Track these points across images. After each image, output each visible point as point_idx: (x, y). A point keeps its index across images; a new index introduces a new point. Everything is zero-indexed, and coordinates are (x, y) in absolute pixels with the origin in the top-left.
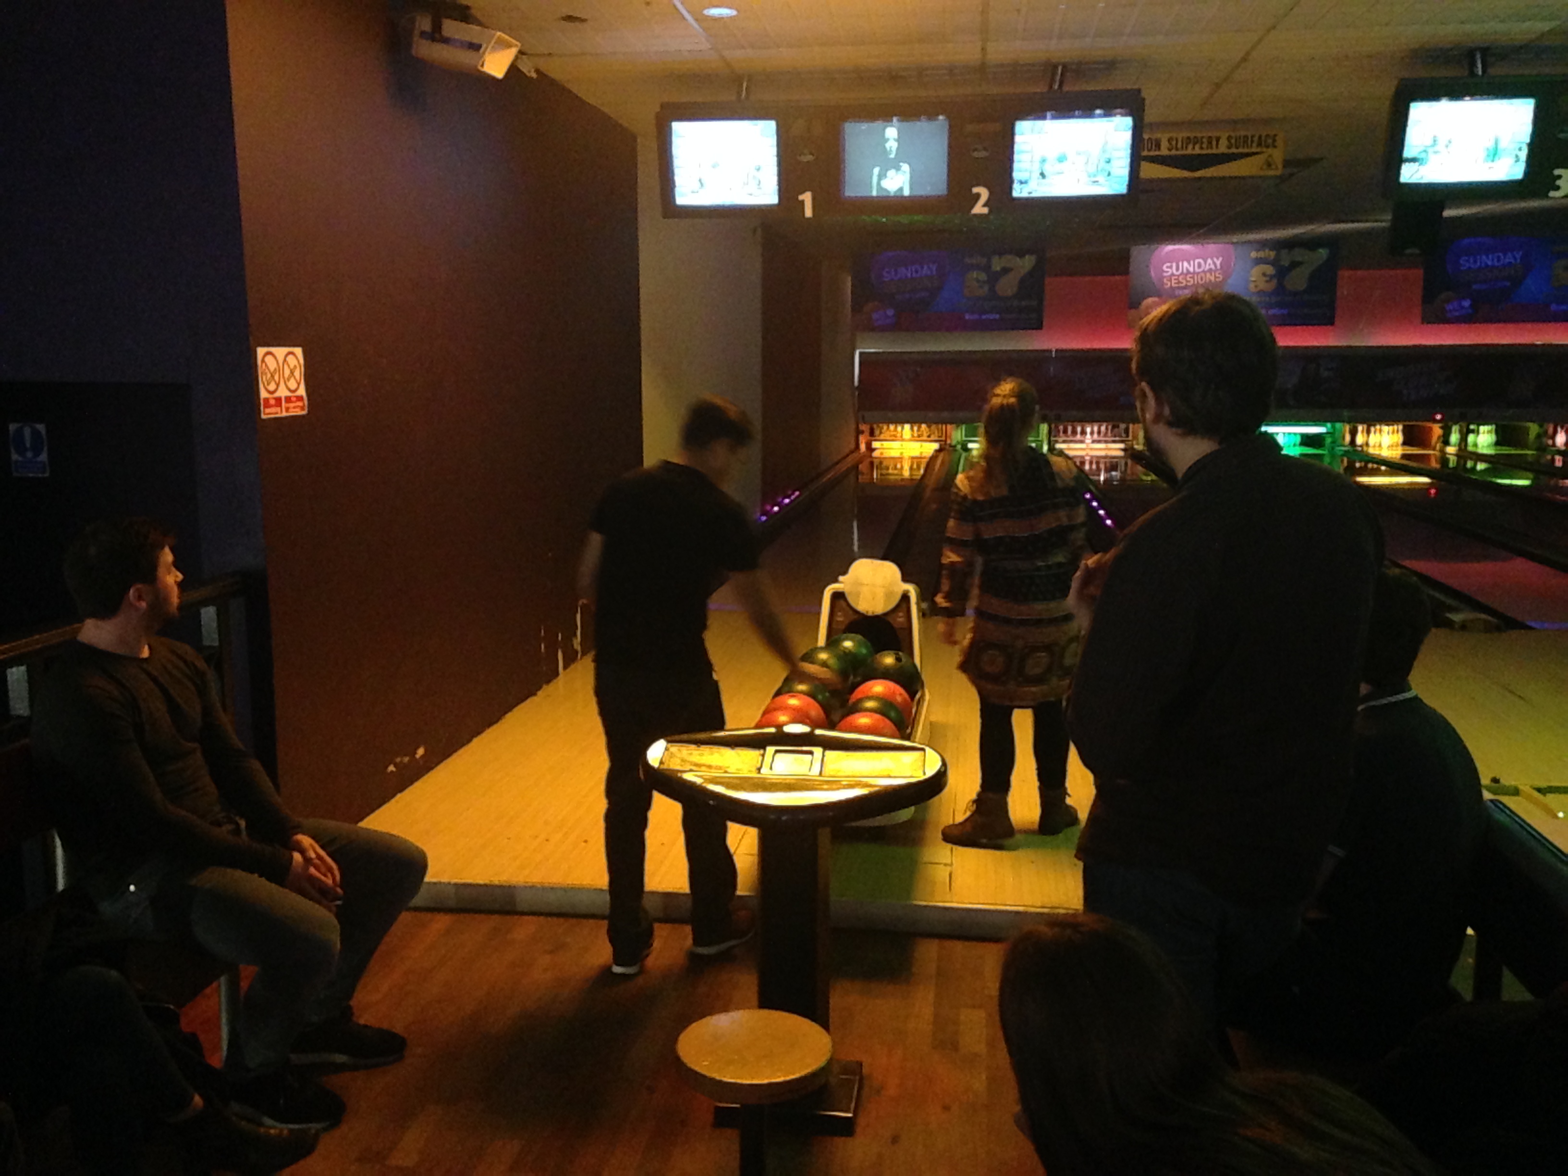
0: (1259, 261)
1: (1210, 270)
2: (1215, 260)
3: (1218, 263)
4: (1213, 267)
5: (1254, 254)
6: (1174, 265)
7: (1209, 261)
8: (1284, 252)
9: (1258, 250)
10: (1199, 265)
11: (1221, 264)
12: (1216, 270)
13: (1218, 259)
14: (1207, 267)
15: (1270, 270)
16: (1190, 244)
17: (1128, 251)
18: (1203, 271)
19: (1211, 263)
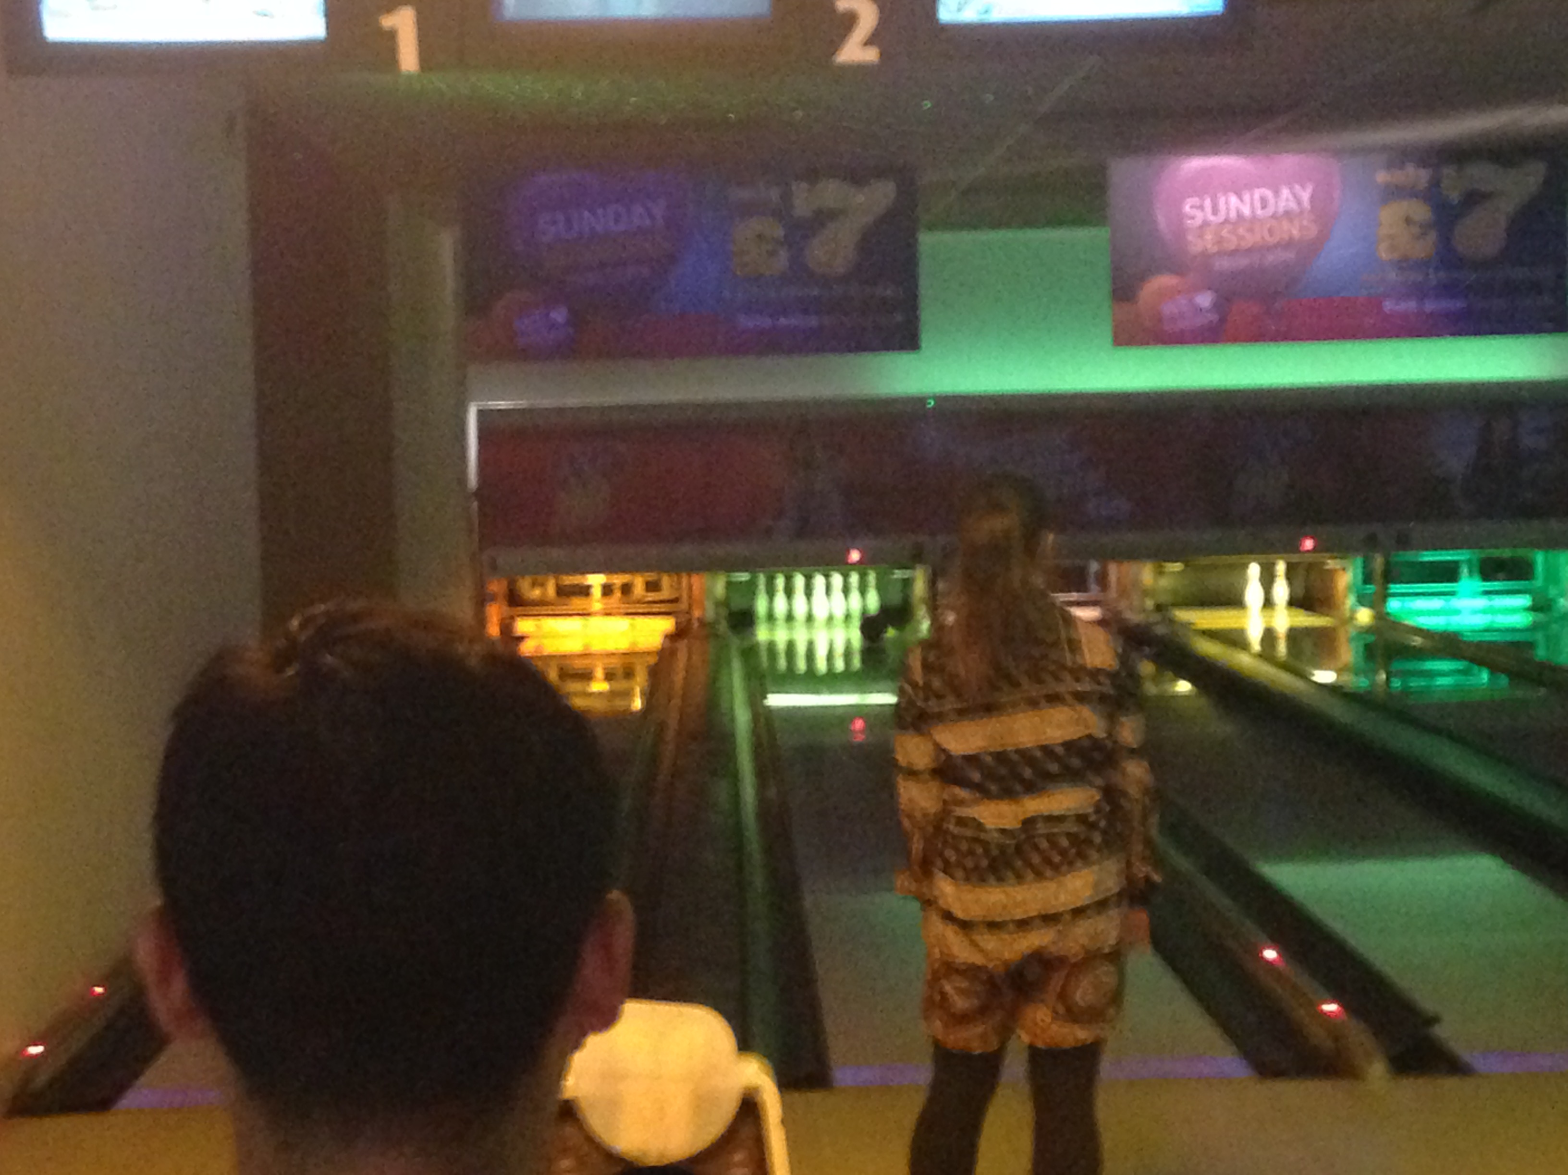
0: (1394, 193)
1: (1288, 214)
2: (1297, 187)
3: (1305, 196)
4: (1293, 205)
5: (1382, 177)
6: (1208, 203)
7: (1285, 192)
8: (1449, 171)
9: (1390, 166)
10: (1264, 203)
11: (1312, 198)
12: (1302, 212)
13: (1303, 187)
14: (1282, 206)
15: (1421, 212)
16: (1236, 153)
17: (1102, 170)
18: (1274, 216)
19: (1291, 197)
